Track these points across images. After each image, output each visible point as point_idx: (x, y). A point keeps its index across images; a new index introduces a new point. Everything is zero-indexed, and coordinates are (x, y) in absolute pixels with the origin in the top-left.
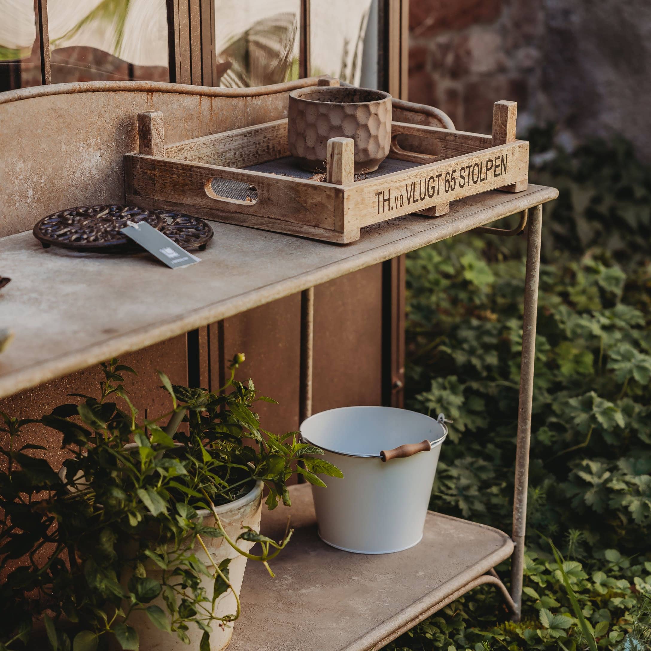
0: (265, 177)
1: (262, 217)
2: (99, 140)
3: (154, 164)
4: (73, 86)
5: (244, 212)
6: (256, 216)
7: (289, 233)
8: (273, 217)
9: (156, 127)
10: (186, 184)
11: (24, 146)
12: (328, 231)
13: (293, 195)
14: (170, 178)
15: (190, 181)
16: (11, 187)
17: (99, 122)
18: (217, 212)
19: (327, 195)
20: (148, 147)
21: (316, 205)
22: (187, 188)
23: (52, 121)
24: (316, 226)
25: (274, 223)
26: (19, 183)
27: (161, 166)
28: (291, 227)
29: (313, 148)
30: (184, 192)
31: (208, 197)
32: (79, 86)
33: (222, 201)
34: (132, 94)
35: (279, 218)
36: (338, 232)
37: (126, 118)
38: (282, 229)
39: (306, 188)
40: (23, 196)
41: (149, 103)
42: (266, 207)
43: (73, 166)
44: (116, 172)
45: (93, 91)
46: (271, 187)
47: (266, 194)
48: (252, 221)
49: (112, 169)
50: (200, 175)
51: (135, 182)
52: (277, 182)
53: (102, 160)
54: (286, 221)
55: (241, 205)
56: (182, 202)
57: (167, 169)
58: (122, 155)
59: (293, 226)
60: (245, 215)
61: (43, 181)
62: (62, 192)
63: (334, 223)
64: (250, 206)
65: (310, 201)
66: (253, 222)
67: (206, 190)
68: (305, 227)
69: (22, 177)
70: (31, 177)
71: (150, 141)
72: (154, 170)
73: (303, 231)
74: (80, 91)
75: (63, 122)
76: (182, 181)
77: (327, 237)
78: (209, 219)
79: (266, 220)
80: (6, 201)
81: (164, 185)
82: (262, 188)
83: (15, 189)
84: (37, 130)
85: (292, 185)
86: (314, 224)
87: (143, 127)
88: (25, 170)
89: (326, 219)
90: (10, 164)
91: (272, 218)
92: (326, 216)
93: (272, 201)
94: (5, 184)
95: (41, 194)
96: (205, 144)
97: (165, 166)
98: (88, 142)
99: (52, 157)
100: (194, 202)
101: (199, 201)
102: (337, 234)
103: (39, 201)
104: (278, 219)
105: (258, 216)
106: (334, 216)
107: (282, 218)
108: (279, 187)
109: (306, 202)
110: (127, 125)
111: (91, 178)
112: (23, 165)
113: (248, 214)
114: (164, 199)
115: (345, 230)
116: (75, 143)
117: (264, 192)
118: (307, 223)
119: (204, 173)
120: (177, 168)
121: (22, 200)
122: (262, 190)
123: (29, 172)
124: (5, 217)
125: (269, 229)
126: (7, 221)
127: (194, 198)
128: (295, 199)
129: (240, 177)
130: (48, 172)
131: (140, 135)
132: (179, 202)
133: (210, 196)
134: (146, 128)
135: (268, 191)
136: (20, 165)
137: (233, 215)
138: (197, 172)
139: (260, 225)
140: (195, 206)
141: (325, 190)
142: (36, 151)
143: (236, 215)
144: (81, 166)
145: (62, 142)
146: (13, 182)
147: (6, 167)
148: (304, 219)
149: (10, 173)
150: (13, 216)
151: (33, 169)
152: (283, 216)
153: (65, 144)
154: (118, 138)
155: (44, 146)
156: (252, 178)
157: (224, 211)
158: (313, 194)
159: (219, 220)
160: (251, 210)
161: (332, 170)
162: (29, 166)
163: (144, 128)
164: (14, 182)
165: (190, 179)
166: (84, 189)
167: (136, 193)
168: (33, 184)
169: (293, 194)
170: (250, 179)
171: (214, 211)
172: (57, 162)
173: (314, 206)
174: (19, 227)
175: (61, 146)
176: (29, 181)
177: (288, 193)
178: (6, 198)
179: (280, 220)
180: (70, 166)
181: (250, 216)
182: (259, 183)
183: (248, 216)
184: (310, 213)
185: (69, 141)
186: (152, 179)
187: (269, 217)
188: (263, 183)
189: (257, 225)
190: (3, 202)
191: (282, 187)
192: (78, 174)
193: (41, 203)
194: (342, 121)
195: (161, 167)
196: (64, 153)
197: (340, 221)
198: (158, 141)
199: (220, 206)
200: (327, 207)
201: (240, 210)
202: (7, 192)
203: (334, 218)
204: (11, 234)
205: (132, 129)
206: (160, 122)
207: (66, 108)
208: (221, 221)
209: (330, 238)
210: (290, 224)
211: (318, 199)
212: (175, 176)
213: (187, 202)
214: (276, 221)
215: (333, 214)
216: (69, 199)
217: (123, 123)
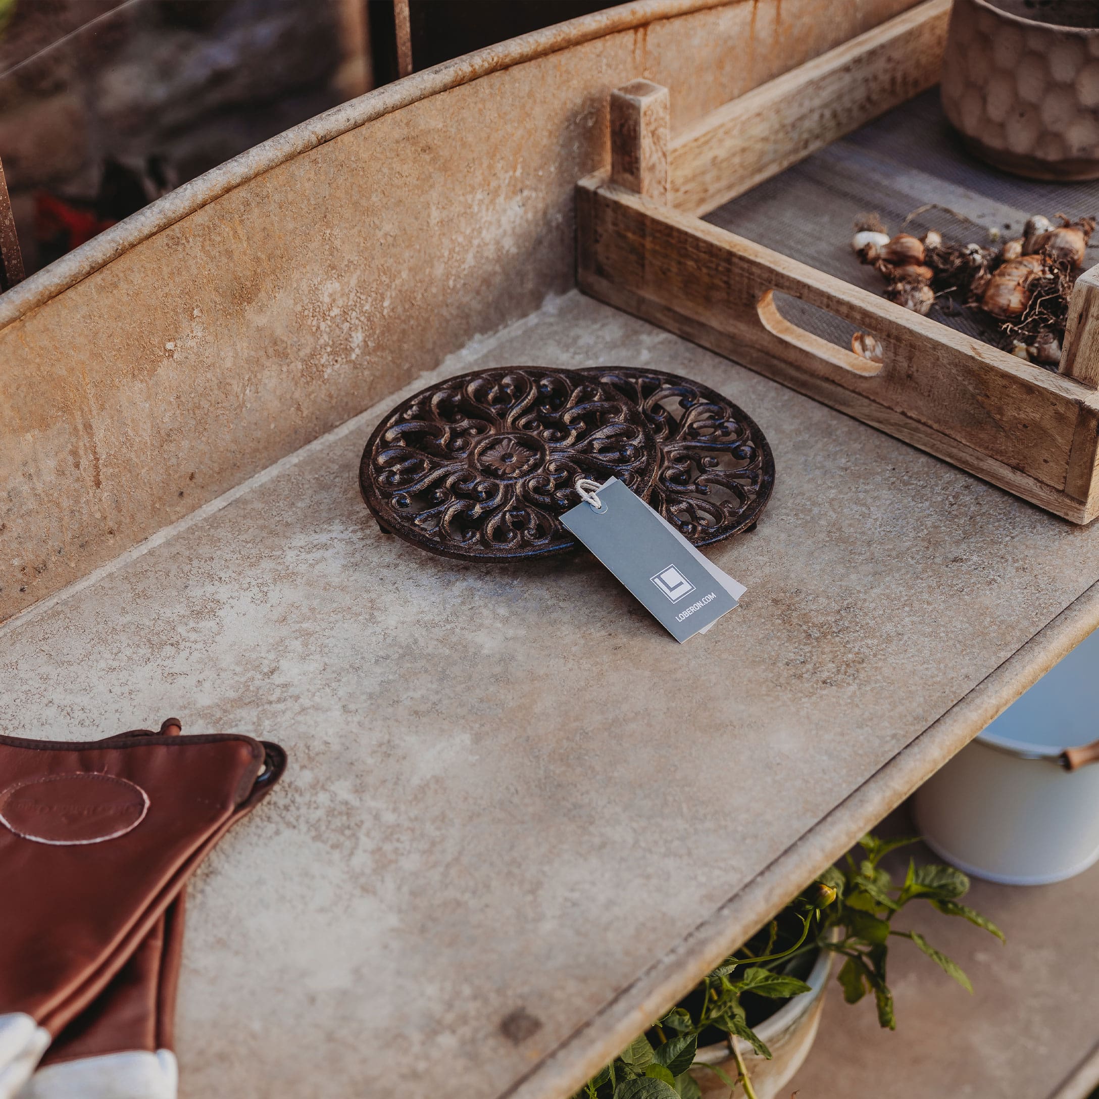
0: (905, 328)
1: (889, 408)
2: (518, 173)
3: (643, 224)
4: (456, 72)
5: (845, 385)
6: (874, 401)
7: (948, 460)
8: (914, 416)
9: (652, 127)
10: (713, 287)
11: (337, 243)
12: (1045, 488)
13: (971, 388)
14: (680, 263)
15: (726, 282)
16: (311, 339)
17: (520, 133)
18: (782, 365)
19: (1057, 412)
20: (632, 173)
21: (1025, 426)
22: (718, 295)
23: (405, 167)
24: (1016, 468)
25: (916, 430)
26: (330, 327)
27: (660, 231)
28: (955, 451)
29: (1002, 125)
30: (708, 301)
31: (763, 328)
32: (470, 69)
33: (795, 347)
34: (598, 44)
35: (930, 422)
36: (1072, 499)
37: (583, 105)
38: (932, 447)
39: (1004, 382)
40: (341, 349)
41: (638, 52)
42: (899, 391)
43: (457, 249)
44: (558, 227)
45: (505, 67)
46: (917, 353)
47: (905, 364)
48: (862, 408)
49: (548, 223)
50: (749, 279)
51: (599, 248)
52: (934, 348)
53: (526, 212)
54: (946, 435)
55: (841, 368)
56: (703, 319)
57: (673, 241)
58: (571, 186)
59: (959, 450)
60: (847, 392)
61: (386, 304)
62: (432, 310)
63: (1065, 478)
64: (861, 377)
65: (1011, 413)
66: (866, 411)
67: (760, 311)
68: (990, 461)
69: (335, 311)
70: (358, 305)
71: (637, 160)
72: (643, 236)
73: (985, 468)
74: (474, 77)
75: (434, 160)
76: (706, 279)
77: (1041, 500)
78: (763, 373)
79: (896, 418)
80: (299, 375)
81: (664, 273)
82: (895, 349)
83: (321, 341)
84: (369, 199)
85: (970, 364)
86: (1014, 462)
87: (622, 126)
88: (342, 295)
89: (1045, 461)
90: (306, 292)
91: (911, 418)
92: (1046, 455)
93: (917, 383)
94: (295, 339)
95: (383, 333)
96: (759, 115)
97: (670, 235)
98: (494, 184)
99: (407, 247)
100: (731, 329)
101: (742, 329)
102: (1068, 501)
103: (379, 347)
104: (925, 424)
105: (878, 403)
106: (1067, 463)
107: (935, 426)
108: (938, 359)
109: (1000, 411)
110: (585, 118)
111: (498, 260)
112: (337, 285)
113: (854, 391)
114: (663, 302)
115: (1090, 499)
116: (462, 198)
117: (899, 358)
118: (996, 454)
119: (759, 276)
120: (697, 247)
121: (339, 359)
122: (896, 354)
123: (352, 295)
124: (299, 409)
125: (901, 438)
126: (304, 415)
127: (732, 321)
128: (973, 396)
129: (844, 310)
130: (398, 282)
131: (614, 143)
132: (695, 317)
133: (768, 327)
134: (629, 130)
135: (910, 359)
136: (332, 286)
137: (819, 382)
138: (743, 269)
139: (880, 422)
140: (732, 337)
141: (1054, 401)
142: (368, 245)
143: (826, 385)
144: (476, 242)
145: (432, 205)
146: (314, 329)
147: (296, 304)
148: (991, 446)
149: (306, 313)
150: (319, 400)
151: (362, 286)
152: (938, 421)
153: (438, 208)
154: (563, 153)
155: (387, 227)
156: (874, 322)
157: (798, 368)
158: (1021, 401)
159: (786, 383)
160: (865, 385)
161: (1077, 349)
162: (353, 282)
163: (625, 129)
164: (318, 328)
165: (725, 278)
166: (484, 288)
167: (601, 272)
168: (362, 318)
169: (970, 384)
170: (867, 320)
171: (776, 362)
172: (419, 251)
173: (1020, 427)
174: (333, 416)
175: (429, 216)
176: (354, 314)
177: (959, 378)
178: (300, 367)
179: (931, 427)
180: (452, 251)
181: (861, 398)
182: (889, 336)
183: (853, 395)
184: (1007, 437)
185: (447, 198)
186: (639, 253)
187: (903, 413)
188: (898, 339)
189: (872, 420)
190: (293, 379)
191: (945, 361)
192: (470, 260)
193: (383, 349)
194: (1078, 71)
195: (658, 235)
196: (436, 228)
197: (1081, 477)
198: (655, 158)
199: (792, 356)
200: (1054, 440)
201: (837, 379)
202: (302, 354)
203: (1067, 467)
204: (316, 438)
205: (596, 122)
206: (661, 113)
207: (440, 126)
208: (789, 385)
209: (1049, 503)
210: (955, 444)
211: (1031, 413)
212: (690, 263)
213: (714, 323)
214: (920, 426)
215: (1067, 457)
216: (447, 321)
217: (575, 114)
